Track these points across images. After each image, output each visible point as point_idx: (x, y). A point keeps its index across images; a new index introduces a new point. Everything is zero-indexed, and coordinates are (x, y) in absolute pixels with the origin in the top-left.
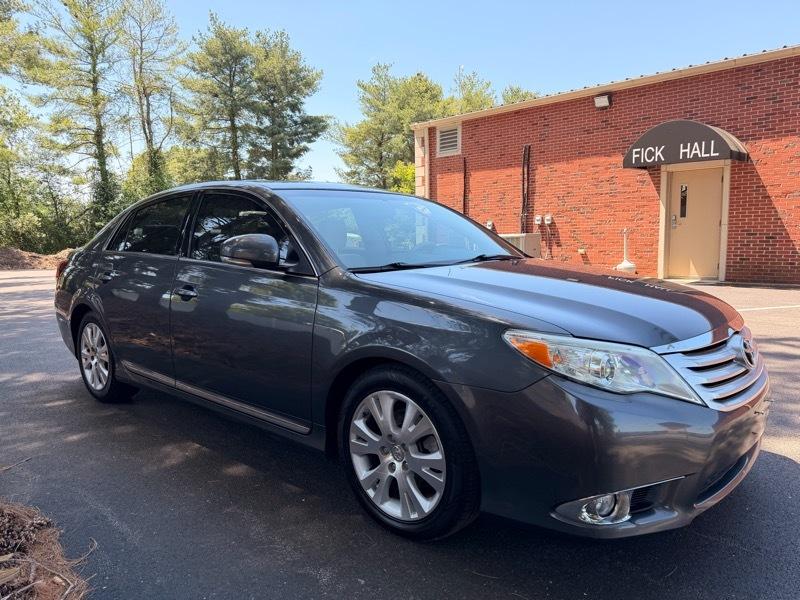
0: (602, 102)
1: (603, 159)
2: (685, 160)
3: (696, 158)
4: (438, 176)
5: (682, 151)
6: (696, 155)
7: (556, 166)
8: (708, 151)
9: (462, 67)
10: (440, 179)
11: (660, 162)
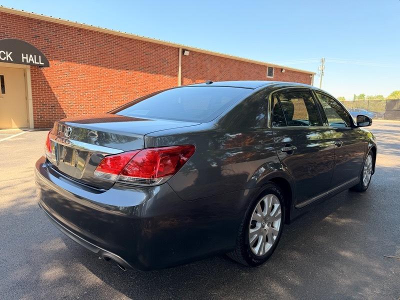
2: (25, 63)
3: (31, 63)
5: (23, 58)
8: (38, 61)
11: (9, 61)
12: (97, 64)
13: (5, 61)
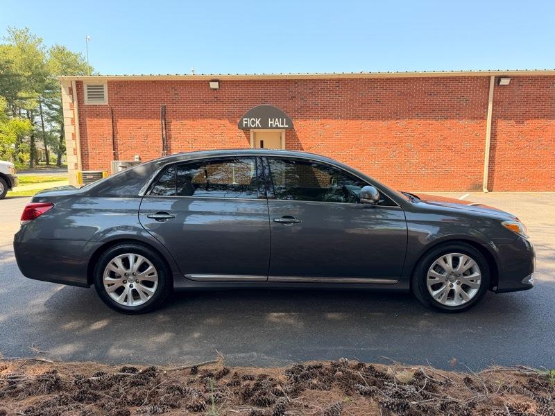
0: (214, 85)
1: (216, 121)
2: (272, 128)
3: (277, 127)
4: (87, 119)
5: (270, 122)
6: (277, 125)
7: (185, 122)
8: (282, 124)
9: (88, 37)
10: (88, 122)
11: (258, 128)
12: (356, 117)
13: (255, 128)
